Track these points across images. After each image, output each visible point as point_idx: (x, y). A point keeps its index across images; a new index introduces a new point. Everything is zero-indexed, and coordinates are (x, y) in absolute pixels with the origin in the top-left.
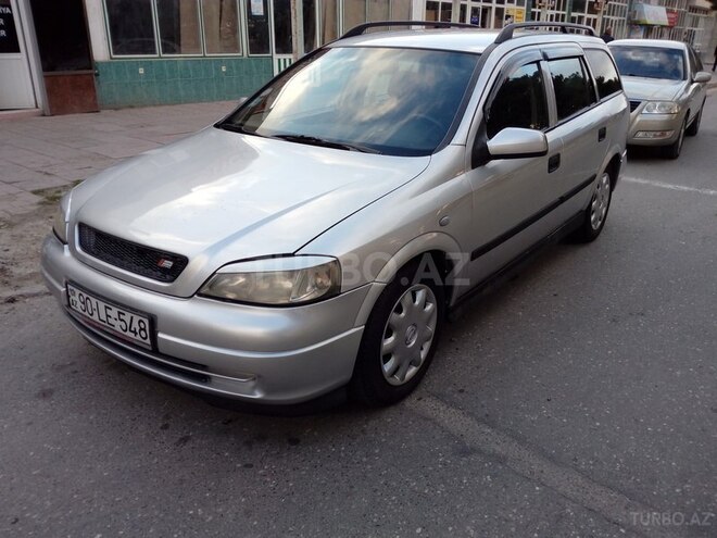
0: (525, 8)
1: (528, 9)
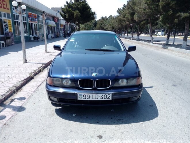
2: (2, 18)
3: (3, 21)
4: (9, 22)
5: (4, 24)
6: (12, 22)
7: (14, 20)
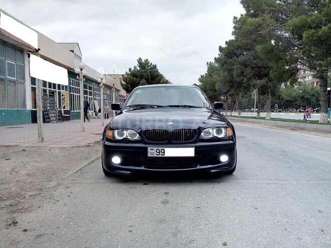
0: (68, 92)
1: (69, 93)
2: (61, 91)
4: (67, 95)
5: (62, 97)
7: (71, 93)
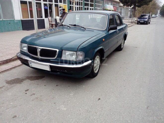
0: (67, 4)
2: (59, 4)
3: (59, 6)
4: (65, 7)
5: (59, 9)
6: (68, 6)
7: (70, 5)
